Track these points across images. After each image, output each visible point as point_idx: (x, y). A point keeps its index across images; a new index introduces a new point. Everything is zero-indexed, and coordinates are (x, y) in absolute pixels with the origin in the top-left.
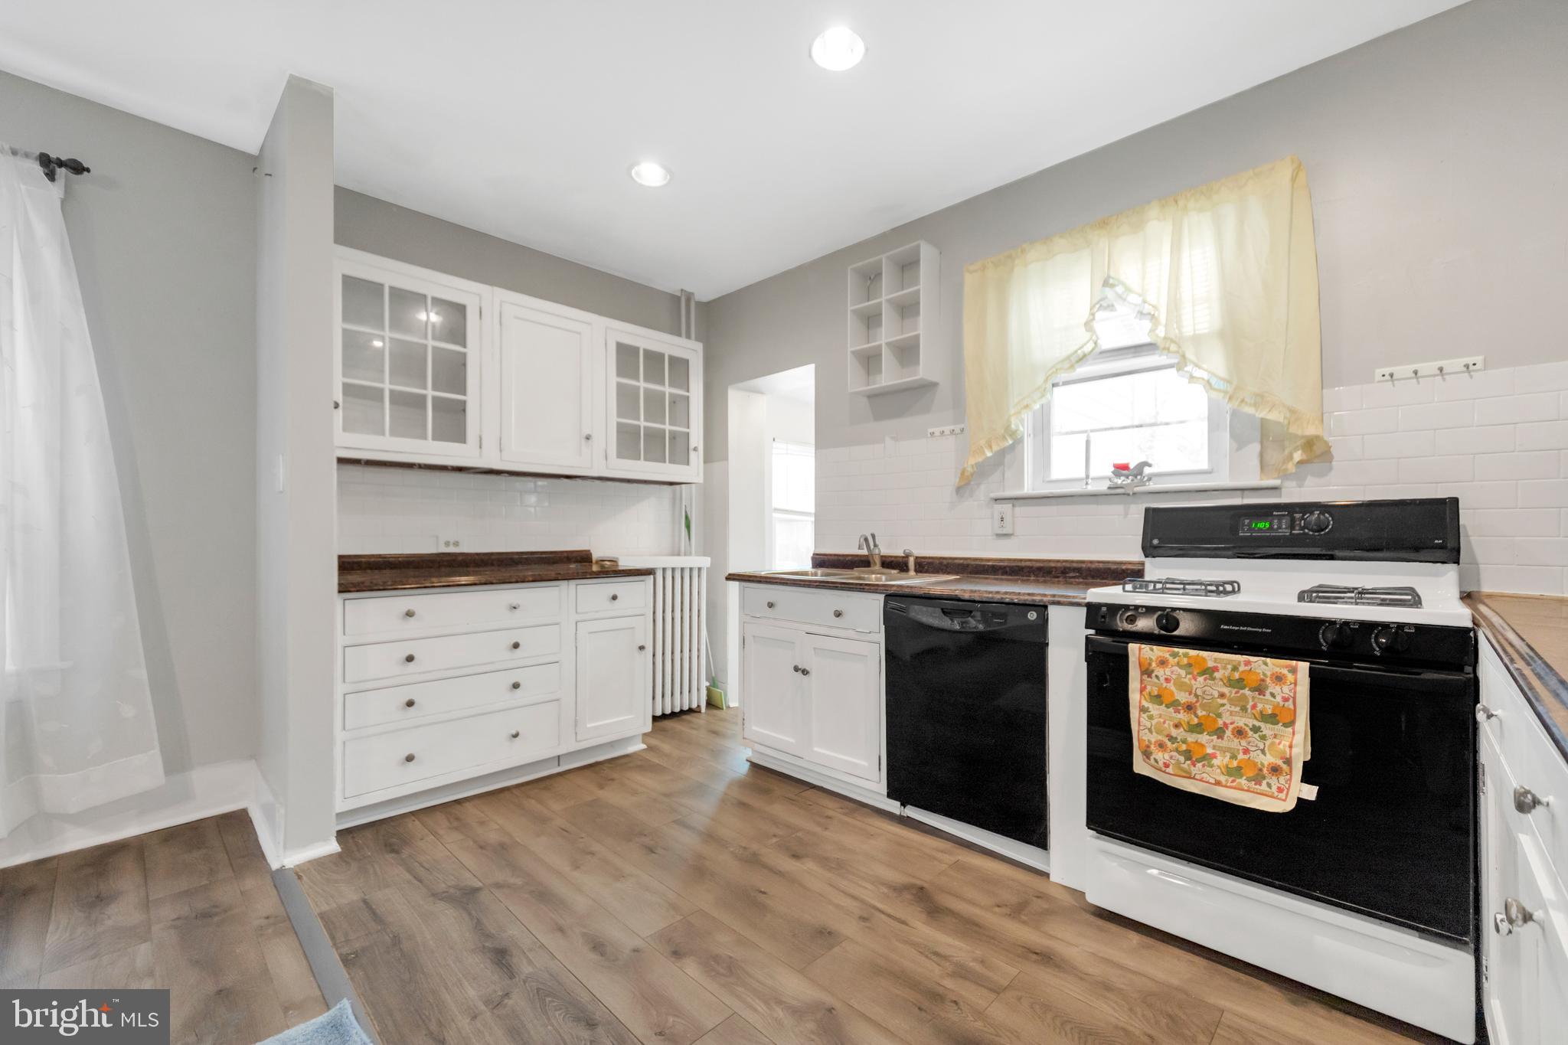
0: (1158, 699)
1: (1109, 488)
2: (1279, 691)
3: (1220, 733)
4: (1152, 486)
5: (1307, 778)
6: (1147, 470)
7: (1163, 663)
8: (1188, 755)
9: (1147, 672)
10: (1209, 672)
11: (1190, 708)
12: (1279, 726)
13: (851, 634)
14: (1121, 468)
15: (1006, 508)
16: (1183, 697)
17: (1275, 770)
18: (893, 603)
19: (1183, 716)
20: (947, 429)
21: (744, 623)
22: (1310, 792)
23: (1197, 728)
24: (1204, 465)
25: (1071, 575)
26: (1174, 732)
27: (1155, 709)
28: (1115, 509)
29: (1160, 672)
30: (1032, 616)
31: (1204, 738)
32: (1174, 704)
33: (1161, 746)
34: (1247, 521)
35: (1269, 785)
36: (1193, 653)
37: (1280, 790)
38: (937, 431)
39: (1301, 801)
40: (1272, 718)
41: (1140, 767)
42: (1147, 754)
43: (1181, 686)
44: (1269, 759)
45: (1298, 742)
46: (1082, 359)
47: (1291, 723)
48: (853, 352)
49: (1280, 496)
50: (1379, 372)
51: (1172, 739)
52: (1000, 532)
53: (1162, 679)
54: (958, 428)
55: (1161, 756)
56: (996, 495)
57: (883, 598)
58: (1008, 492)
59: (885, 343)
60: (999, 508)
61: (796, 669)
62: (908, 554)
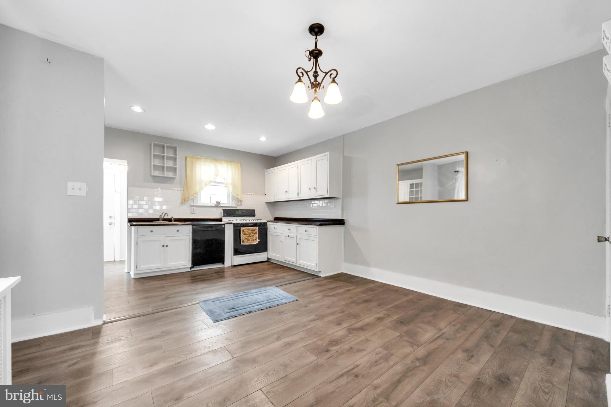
1: (215, 205)
2: (256, 230)
3: (250, 237)
4: (222, 205)
5: (258, 239)
6: (220, 203)
7: (245, 229)
8: (248, 240)
9: (243, 231)
10: (250, 230)
11: (248, 234)
13: (181, 235)
14: (217, 202)
16: (247, 233)
17: (255, 239)
18: (194, 227)
19: (247, 236)
20: (179, 189)
21: (137, 238)
22: (259, 240)
23: (248, 237)
24: (226, 203)
26: (246, 238)
27: (244, 235)
28: (215, 209)
29: (245, 231)
30: (223, 226)
31: (249, 238)
32: (247, 234)
33: (245, 240)
34: (236, 212)
36: (248, 228)
37: (256, 241)
38: (176, 189)
39: (259, 242)
40: (255, 234)
41: (242, 244)
42: (243, 241)
43: (247, 232)
44: (255, 238)
45: (257, 236)
47: (256, 234)
48: (153, 164)
50: (247, 193)
51: (246, 239)
52: (192, 212)
54: (182, 189)
55: (245, 241)
56: (192, 205)
57: (191, 226)
58: (195, 205)
59: (165, 165)
60: (193, 207)
61: (163, 246)
62: (172, 218)
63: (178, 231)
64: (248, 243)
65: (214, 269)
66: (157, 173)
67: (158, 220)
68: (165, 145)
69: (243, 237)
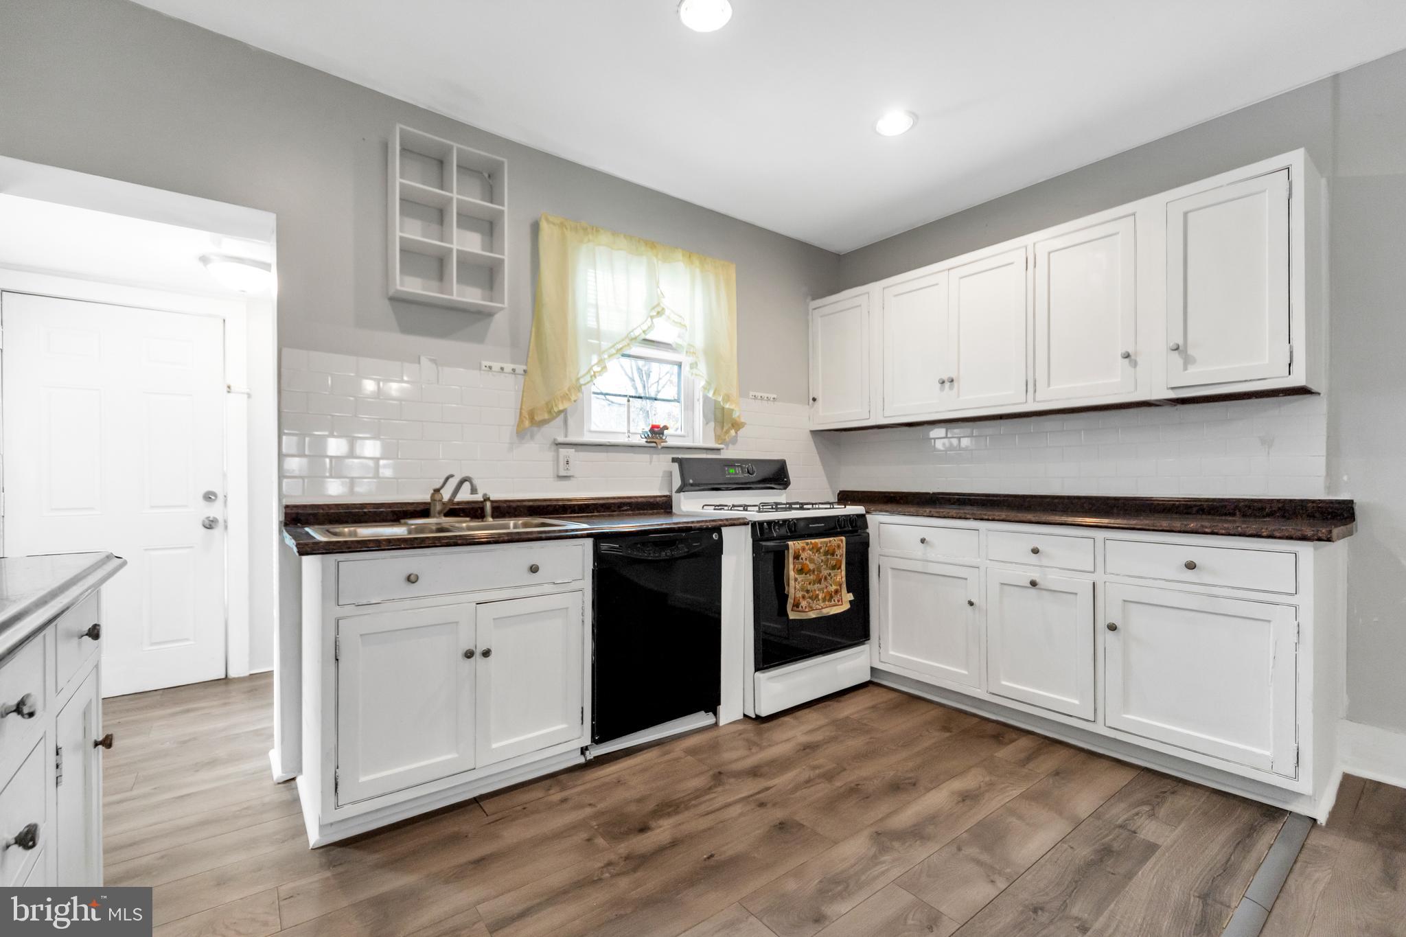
0: (801, 571)
1: (646, 442)
2: (838, 552)
3: (820, 582)
4: (671, 442)
5: (848, 592)
6: (666, 432)
7: (804, 549)
8: (810, 598)
9: (797, 557)
10: (818, 550)
11: (813, 572)
12: (836, 571)
13: (548, 588)
14: (653, 428)
15: (570, 452)
16: (810, 566)
17: (836, 592)
18: (604, 546)
19: (809, 578)
20: (508, 367)
21: (338, 619)
22: (851, 596)
23: (813, 583)
26: (806, 587)
27: (800, 578)
30: (716, 536)
31: (816, 587)
32: (807, 572)
33: (804, 597)
34: (726, 469)
35: (834, 601)
36: (813, 541)
37: (838, 601)
38: (496, 366)
39: (850, 602)
40: (833, 568)
41: (791, 614)
42: (796, 605)
44: (834, 588)
45: (843, 574)
47: (840, 568)
50: (752, 393)
51: (808, 591)
52: (562, 473)
53: (804, 559)
54: (520, 368)
55: (804, 603)
56: (561, 439)
57: (589, 543)
58: (572, 438)
59: (455, 246)
60: (564, 452)
61: (469, 655)
62: (486, 499)
63: (533, 569)
64: (812, 609)
66: (414, 286)
67: (425, 510)
68: (450, 148)
69: (795, 583)
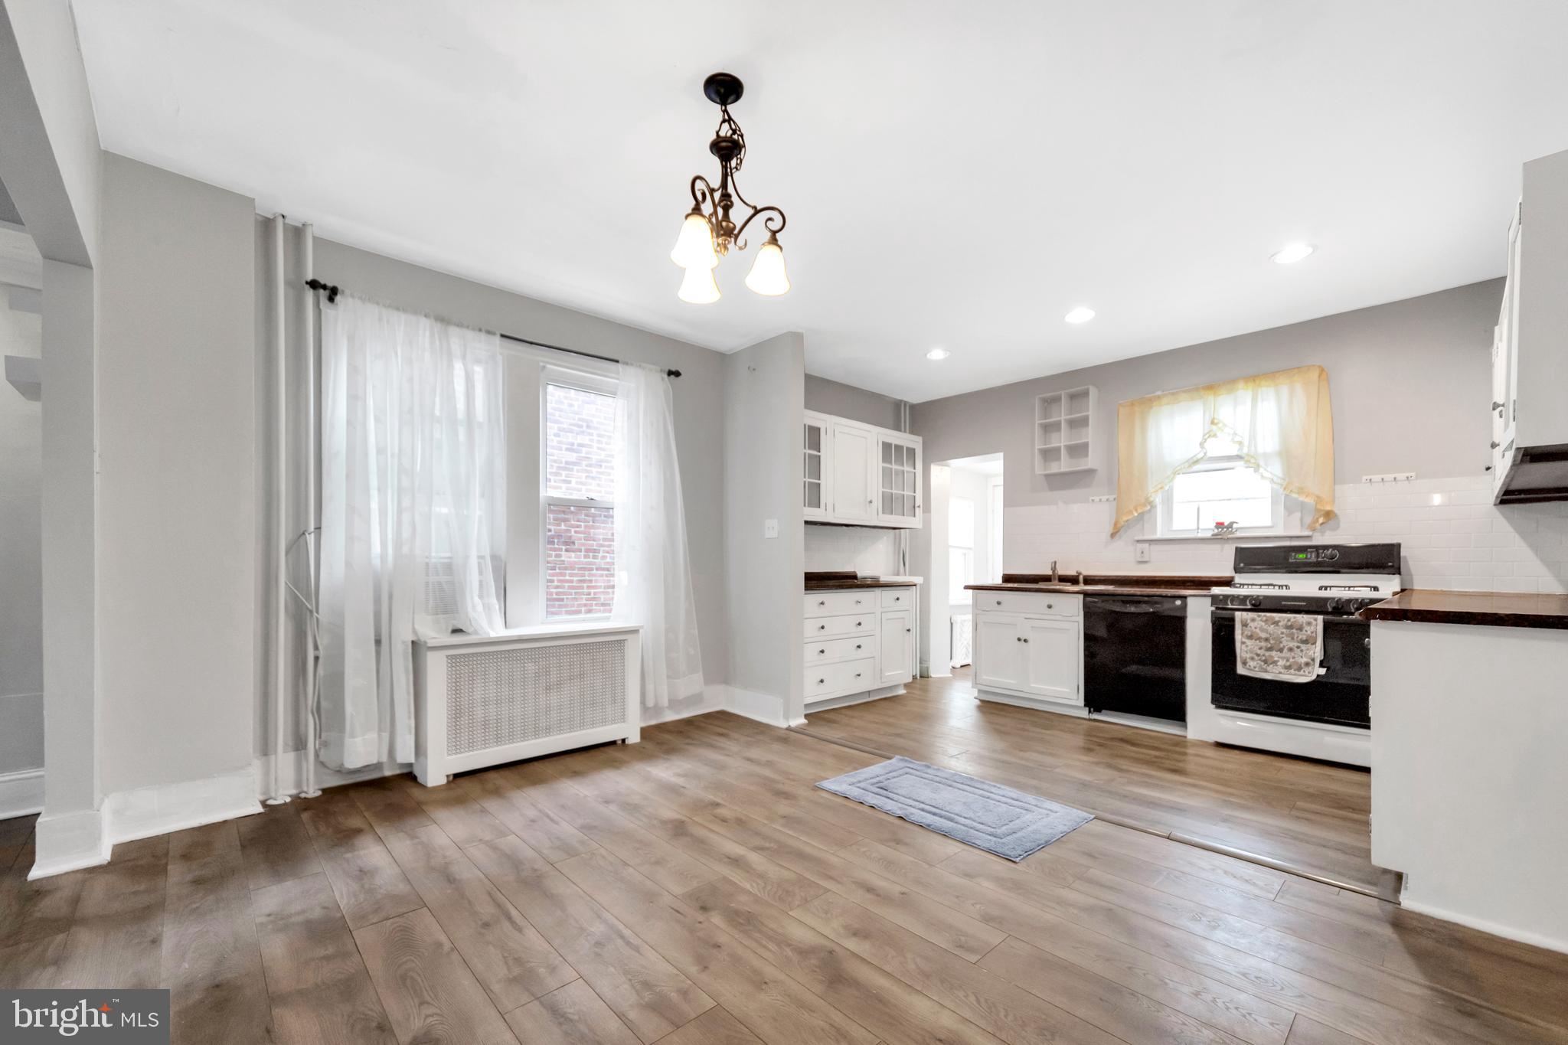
0: (1250, 637)
1: (1213, 535)
2: (1309, 629)
3: (1281, 650)
4: (1239, 534)
5: (1322, 665)
6: (1235, 526)
7: (1253, 620)
8: (1265, 662)
9: (1245, 625)
10: (1276, 623)
11: (1267, 640)
12: (1309, 645)
13: (1058, 617)
14: (1220, 525)
15: (1146, 546)
16: (1263, 635)
17: (1307, 664)
18: (1089, 599)
19: (1263, 644)
20: (1104, 498)
21: (976, 615)
22: (1323, 671)
23: (1270, 649)
24: (1269, 524)
25: (1189, 584)
26: (1259, 652)
27: (1249, 642)
28: (1216, 547)
29: (1252, 624)
30: (1178, 602)
31: (1274, 653)
32: (1259, 639)
33: (1252, 659)
34: (1293, 554)
35: (1304, 671)
36: (1268, 614)
37: (1309, 673)
38: (1097, 499)
39: (1319, 675)
40: (1306, 642)
41: (1241, 670)
42: (1244, 663)
43: (1262, 630)
44: (1304, 660)
45: (1317, 651)
46: (1197, 462)
47: (1313, 644)
48: (1039, 449)
49: (1311, 541)
50: (1363, 478)
51: (1258, 655)
53: (1253, 628)
54: (1112, 497)
55: (1252, 664)
56: (1139, 538)
57: (1081, 597)
58: (1147, 537)
59: (1062, 444)
60: (1140, 546)
61: (1019, 639)
62: (1080, 574)
63: (1050, 607)
64: (1266, 671)
65: (1139, 731)
67: (1047, 579)
69: (1244, 647)
